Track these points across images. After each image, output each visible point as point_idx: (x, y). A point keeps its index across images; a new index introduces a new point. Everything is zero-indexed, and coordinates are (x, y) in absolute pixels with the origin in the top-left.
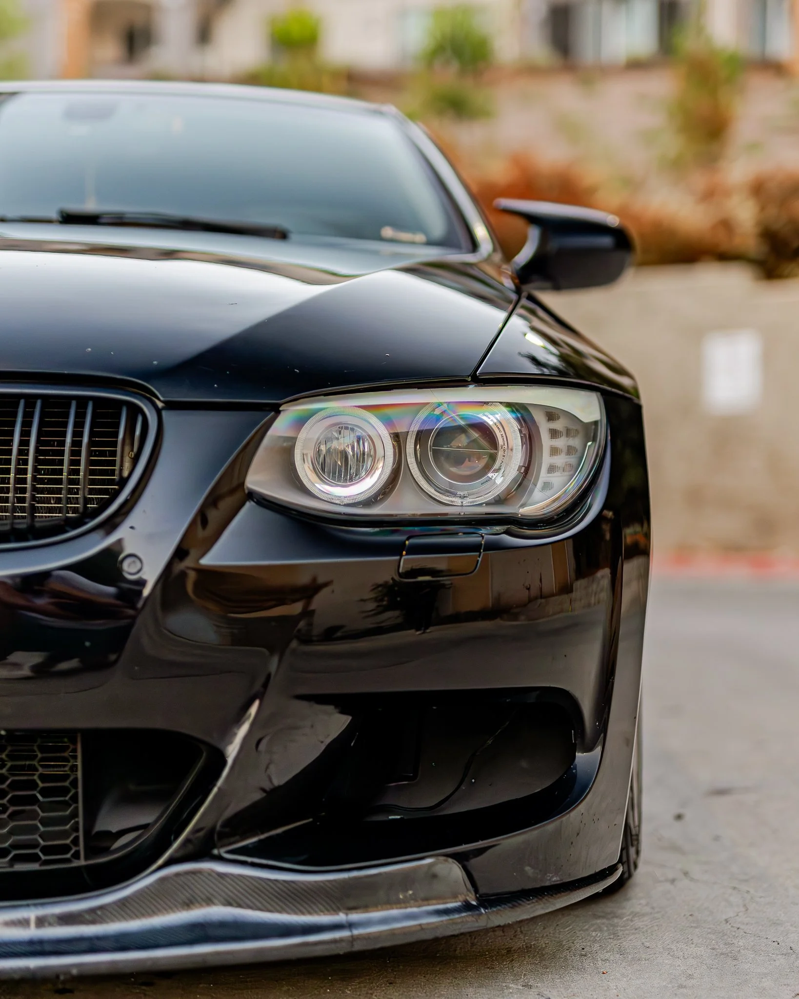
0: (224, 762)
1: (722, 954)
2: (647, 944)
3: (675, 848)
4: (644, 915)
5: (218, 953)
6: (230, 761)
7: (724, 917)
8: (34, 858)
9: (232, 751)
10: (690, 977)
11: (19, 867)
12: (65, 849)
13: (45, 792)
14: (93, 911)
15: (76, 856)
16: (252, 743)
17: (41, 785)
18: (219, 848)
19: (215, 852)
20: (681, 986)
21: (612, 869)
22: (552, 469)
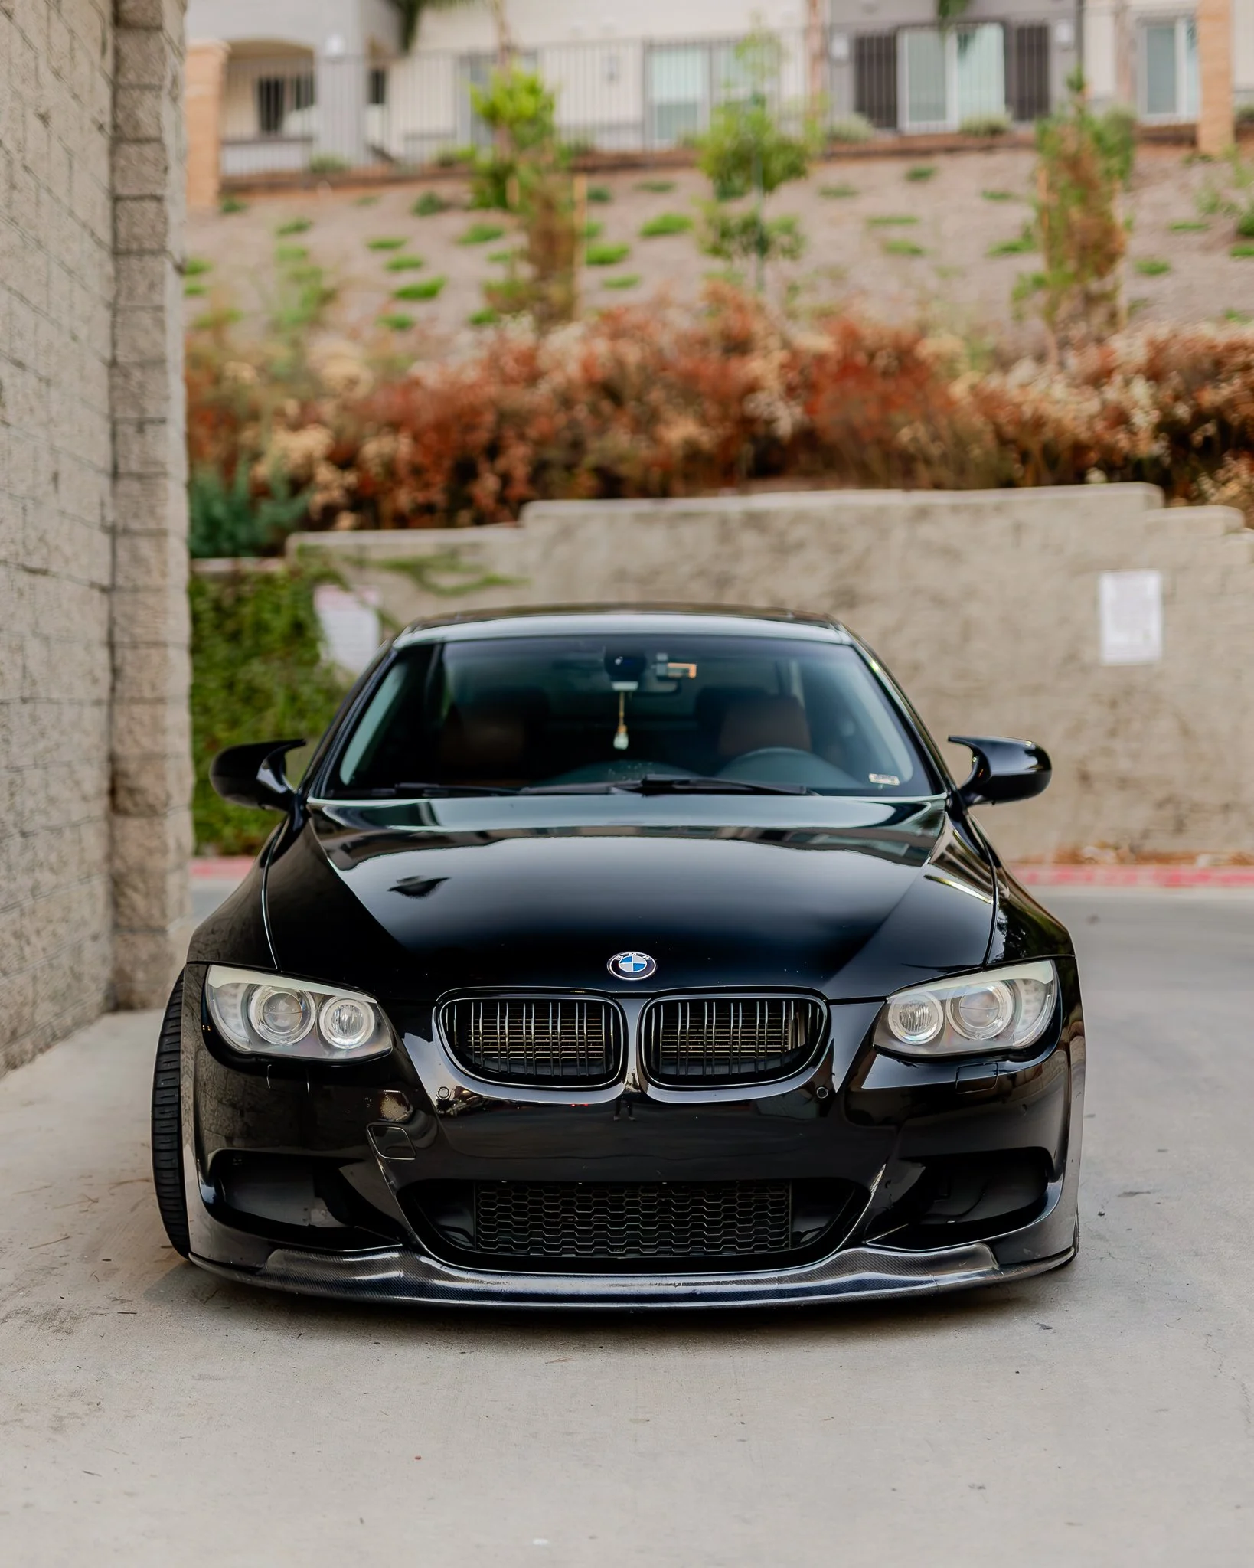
0: (870, 1196)
1: (1134, 1300)
2: (1089, 1295)
3: (1101, 1238)
4: (1086, 1280)
5: (873, 1295)
6: (873, 1194)
7: (1136, 1280)
8: (764, 1247)
9: (874, 1189)
10: (1117, 1312)
11: (757, 1252)
12: (781, 1242)
13: (772, 1212)
14: (806, 1274)
15: (787, 1246)
16: (885, 1183)
17: (771, 1208)
18: (865, 1240)
19: (864, 1242)
20: (1112, 1317)
21: (1067, 1251)
22: (1027, 1012)
